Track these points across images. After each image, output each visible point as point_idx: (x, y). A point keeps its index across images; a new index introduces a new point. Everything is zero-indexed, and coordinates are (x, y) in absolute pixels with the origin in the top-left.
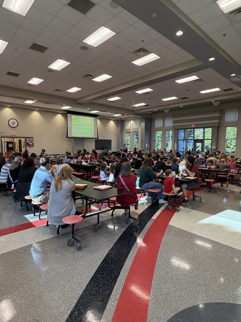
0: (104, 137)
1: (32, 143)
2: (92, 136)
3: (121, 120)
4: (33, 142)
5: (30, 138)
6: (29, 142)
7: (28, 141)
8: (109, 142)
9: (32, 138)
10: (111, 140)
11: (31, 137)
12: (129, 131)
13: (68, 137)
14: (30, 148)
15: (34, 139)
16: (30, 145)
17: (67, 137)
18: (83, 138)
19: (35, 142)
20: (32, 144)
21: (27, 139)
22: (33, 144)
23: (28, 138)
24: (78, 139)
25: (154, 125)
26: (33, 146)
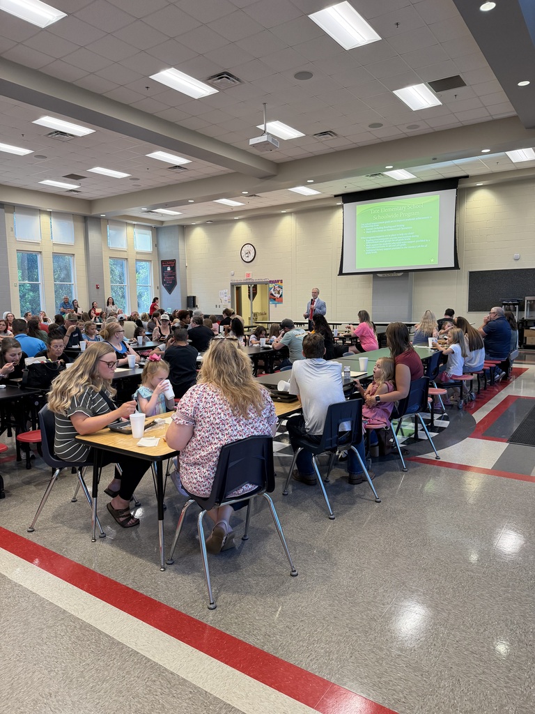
13: (343, 272)
14: (276, 307)
26: (281, 301)
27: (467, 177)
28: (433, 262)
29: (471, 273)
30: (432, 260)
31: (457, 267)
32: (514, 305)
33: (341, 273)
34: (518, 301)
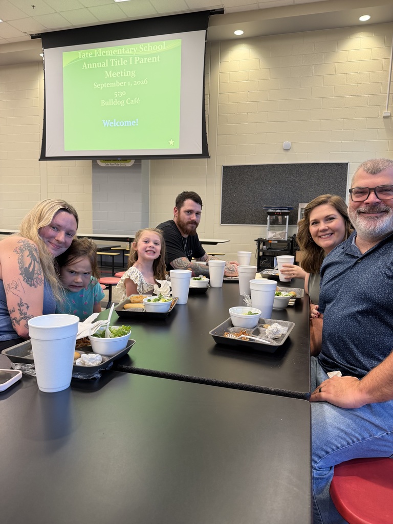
13: (47, 155)
27: (221, 12)
28: (172, 146)
29: (226, 168)
30: (171, 142)
31: (205, 154)
32: (283, 214)
33: (43, 157)
34: (289, 209)
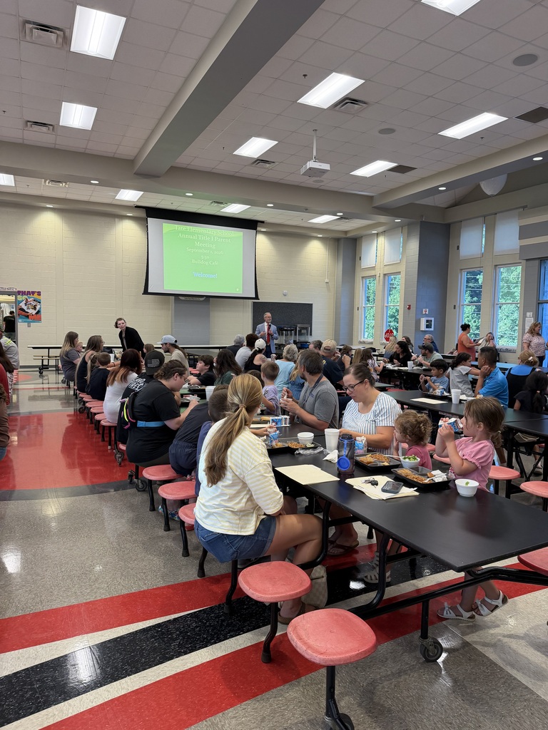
0: (285, 295)
1: (35, 308)
2: (237, 291)
3: (345, 238)
4: (38, 308)
5: (29, 293)
6: (25, 308)
7: (22, 305)
8: (305, 311)
9: (36, 296)
10: (311, 306)
11: (33, 293)
12: (372, 273)
13: (149, 291)
14: (29, 326)
15: (42, 298)
16: (28, 317)
17: (146, 292)
18: (208, 297)
19: (43, 307)
20: (34, 312)
21: (20, 298)
22: (38, 312)
23: (23, 293)
24: (188, 298)
25: (458, 248)
26: (39, 320)
27: (263, 222)
29: (254, 303)
31: (256, 297)
32: (291, 330)
